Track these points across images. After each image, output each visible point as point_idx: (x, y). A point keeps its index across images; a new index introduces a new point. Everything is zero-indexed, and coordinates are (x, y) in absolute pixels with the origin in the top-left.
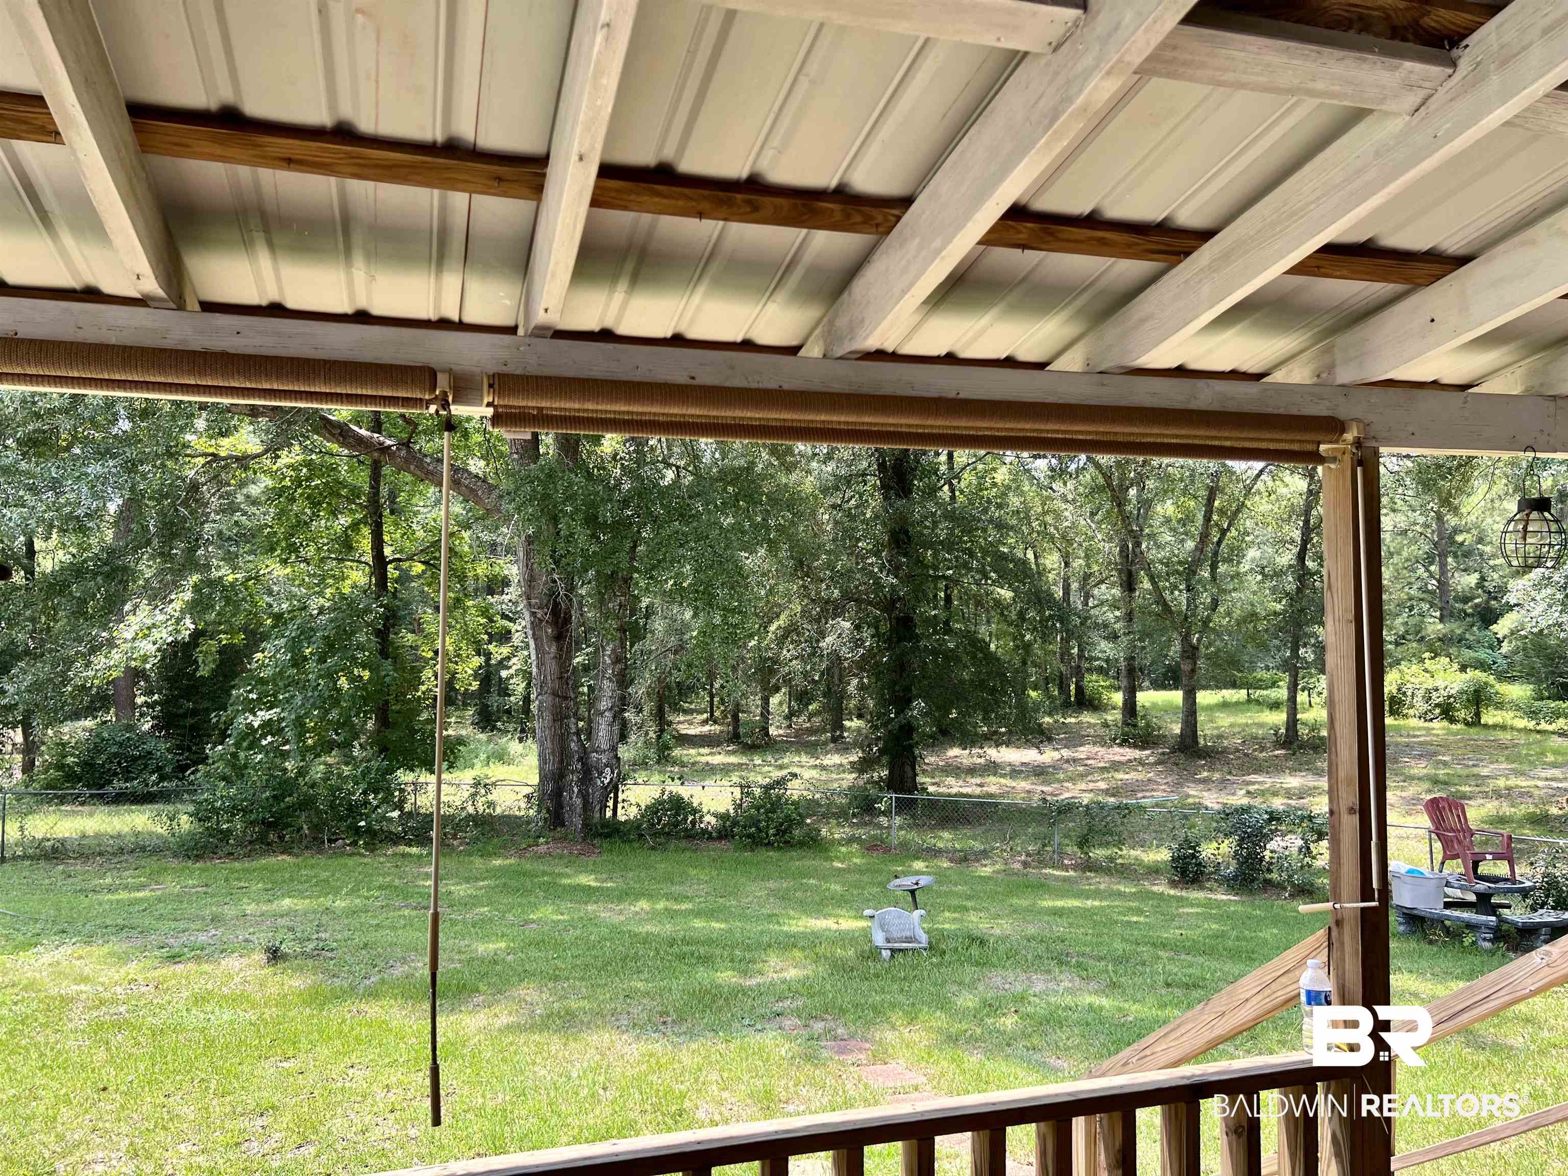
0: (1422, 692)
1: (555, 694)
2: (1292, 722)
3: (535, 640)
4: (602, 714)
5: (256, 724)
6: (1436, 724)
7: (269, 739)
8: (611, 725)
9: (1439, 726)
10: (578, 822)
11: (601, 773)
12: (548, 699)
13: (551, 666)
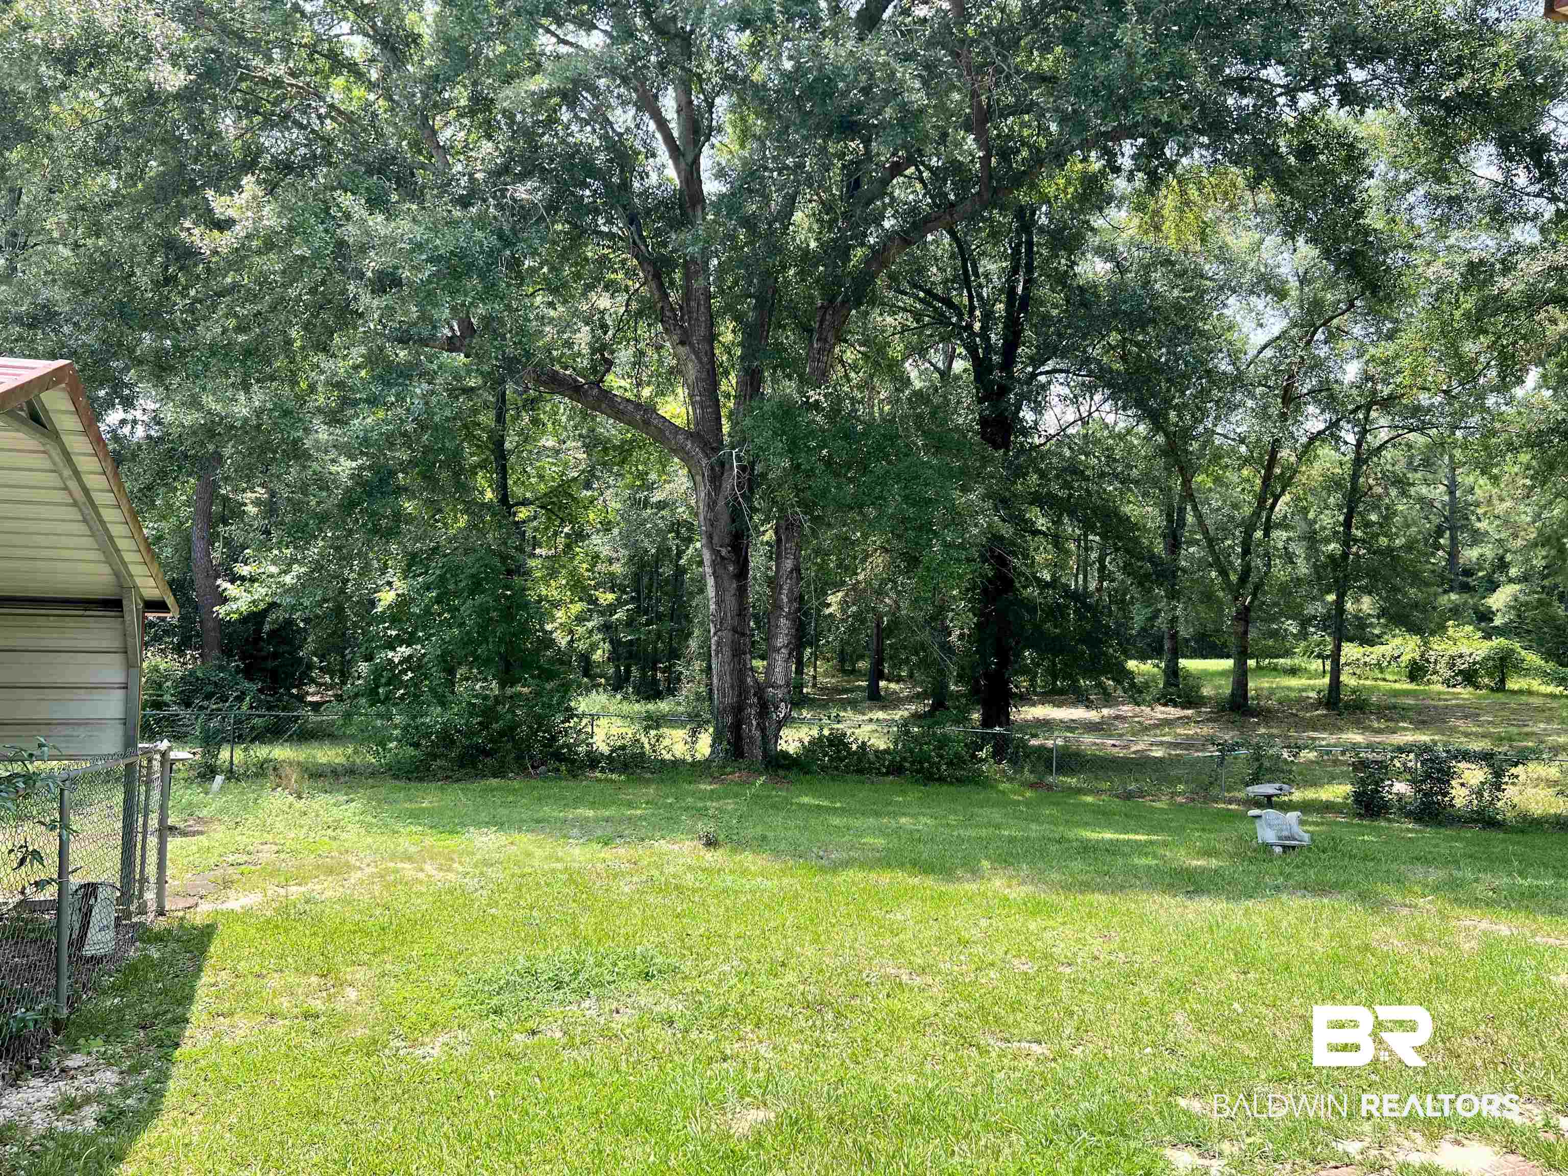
0: (1446, 658)
1: (734, 630)
2: (1336, 684)
3: (716, 578)
4: (778, 650)
5: (396, 660)
6: (1458, 689)
7: (410, 674)
8: (787, 661)
9: (1465, 692)
10: (758, 753)
11: (777, 708)
12: (727, 635)
13: (731, 602)
